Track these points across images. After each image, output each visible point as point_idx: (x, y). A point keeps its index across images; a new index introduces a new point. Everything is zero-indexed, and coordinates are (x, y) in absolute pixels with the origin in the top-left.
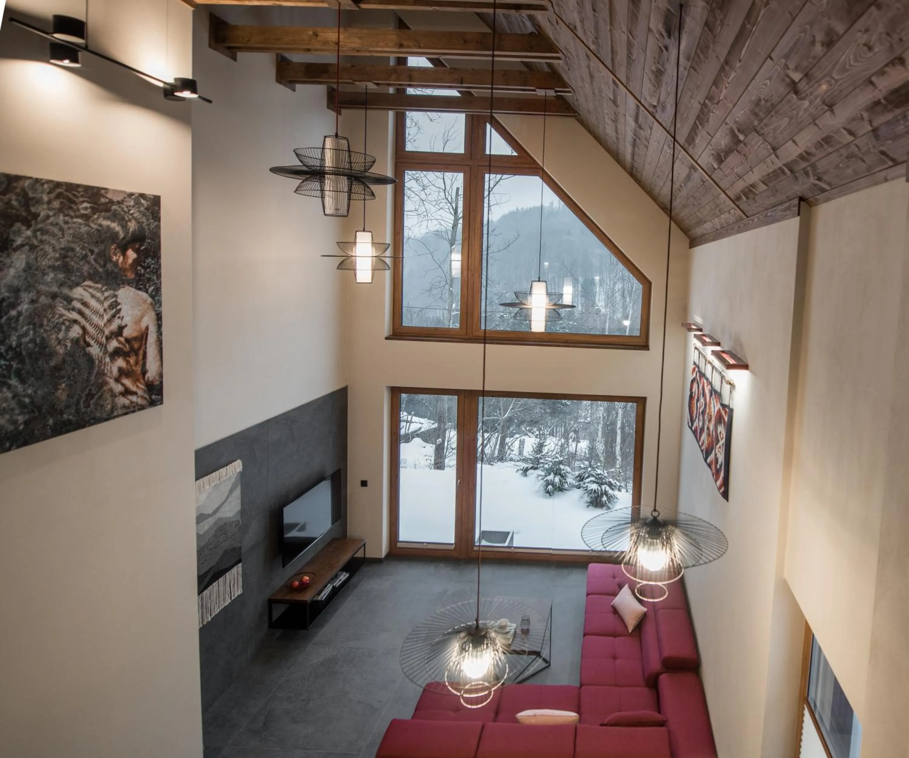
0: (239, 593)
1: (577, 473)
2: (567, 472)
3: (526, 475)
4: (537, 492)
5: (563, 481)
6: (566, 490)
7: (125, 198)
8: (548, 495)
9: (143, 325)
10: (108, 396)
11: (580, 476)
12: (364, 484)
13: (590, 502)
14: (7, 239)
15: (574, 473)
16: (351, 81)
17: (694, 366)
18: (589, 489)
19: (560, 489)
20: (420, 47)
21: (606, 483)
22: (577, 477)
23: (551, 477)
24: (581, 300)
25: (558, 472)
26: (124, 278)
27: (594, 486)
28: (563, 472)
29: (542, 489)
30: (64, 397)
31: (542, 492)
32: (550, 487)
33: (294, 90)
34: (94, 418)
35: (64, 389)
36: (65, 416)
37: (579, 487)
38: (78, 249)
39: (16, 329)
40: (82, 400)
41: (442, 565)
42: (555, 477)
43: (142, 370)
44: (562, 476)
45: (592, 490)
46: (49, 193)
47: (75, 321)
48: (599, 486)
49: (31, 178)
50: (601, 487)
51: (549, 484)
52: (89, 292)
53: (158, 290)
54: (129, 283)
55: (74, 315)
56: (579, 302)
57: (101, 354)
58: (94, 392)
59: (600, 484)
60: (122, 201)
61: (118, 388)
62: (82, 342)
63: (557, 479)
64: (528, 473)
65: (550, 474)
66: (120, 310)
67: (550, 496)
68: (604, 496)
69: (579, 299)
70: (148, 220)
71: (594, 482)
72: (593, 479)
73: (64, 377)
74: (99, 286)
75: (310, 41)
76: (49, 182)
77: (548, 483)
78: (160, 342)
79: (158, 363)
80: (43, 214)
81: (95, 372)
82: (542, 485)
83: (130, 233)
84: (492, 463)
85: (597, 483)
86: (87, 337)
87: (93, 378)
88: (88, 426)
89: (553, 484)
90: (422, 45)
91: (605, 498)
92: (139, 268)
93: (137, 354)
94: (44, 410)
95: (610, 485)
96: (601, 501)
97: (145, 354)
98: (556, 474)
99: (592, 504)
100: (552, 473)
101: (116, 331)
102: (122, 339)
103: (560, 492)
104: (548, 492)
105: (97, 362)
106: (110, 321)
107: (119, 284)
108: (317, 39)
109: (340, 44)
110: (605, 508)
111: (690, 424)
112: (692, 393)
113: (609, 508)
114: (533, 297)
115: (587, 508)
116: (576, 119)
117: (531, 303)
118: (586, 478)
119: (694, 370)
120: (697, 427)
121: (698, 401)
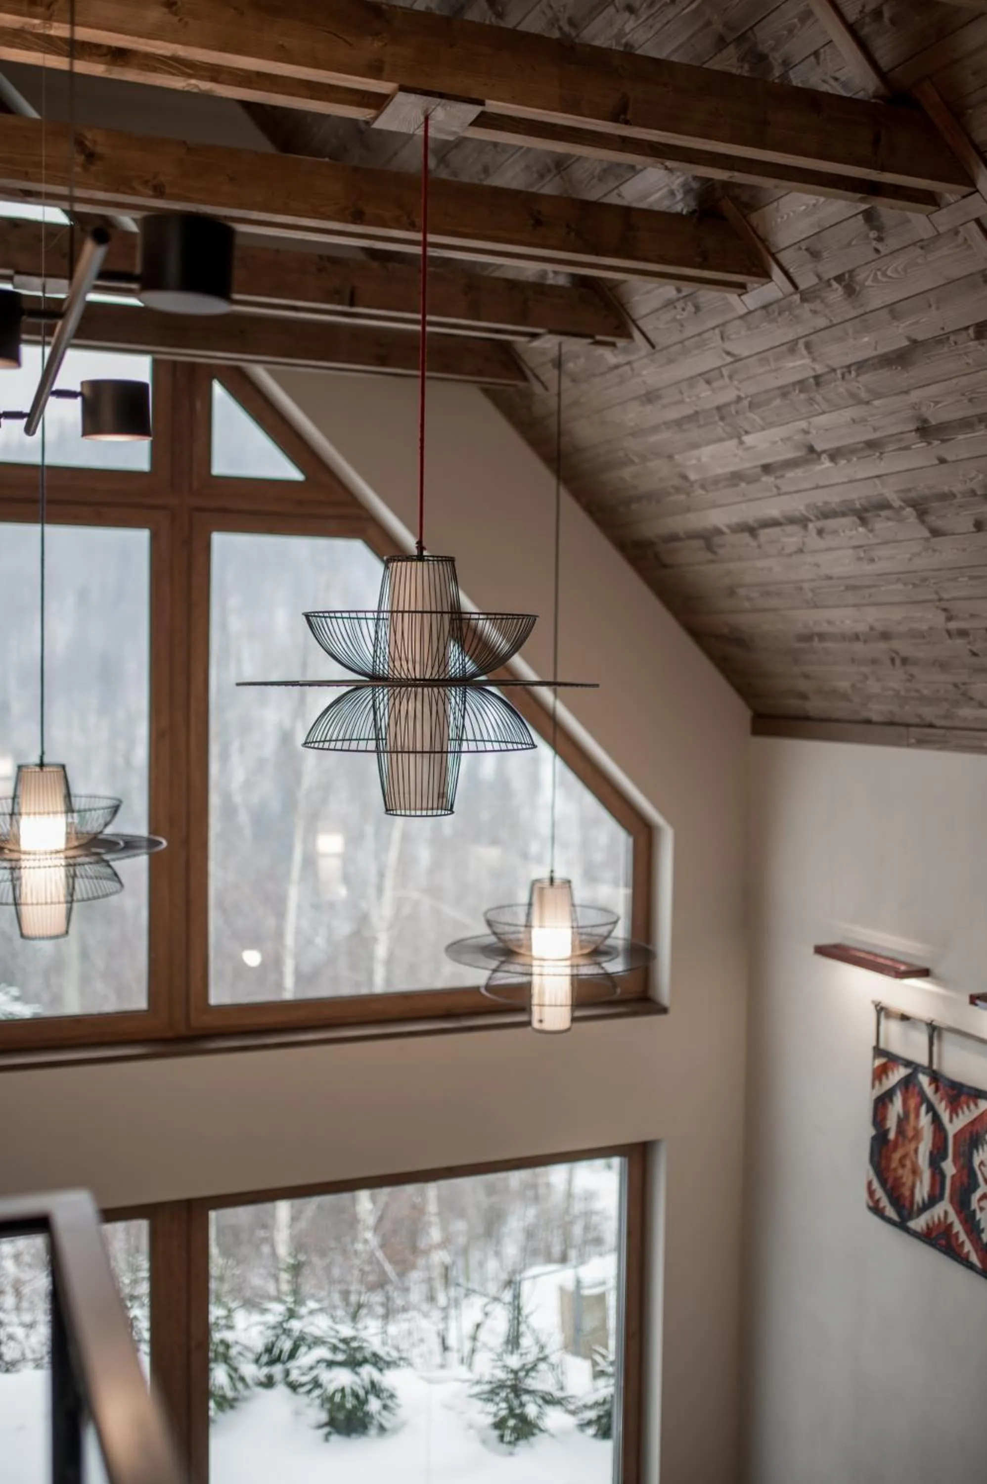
1: (259, 1344)
2: (243, 1348)
6: (244, 1401)
11: (268, 1349)
13: (330, 1425)
17: (883, 1060)
18: (325, 1386)
22: (260, 1356)
25: (220, 1353)
28: (233, 1351)
37: (270, 1383)
44: (231, 1362)
45: (343, 1390)
48: (353, 1370)
50: (357, 1375)
59: (354, 1364)
68: (372, 1398)
71: (331, 1364)
72: (324, 1354)
89: (218, 1394)
91: (373, 1405)
95: (377, 1361)
96: (364, 1415)
99: (334, 1428)
108: (93, 168)
109: (168, 190)
110: (373, 1431)
111: (890, 1212)
112: (886, 1132)
113: (382, 1429)
114: (536, 932)
115: (327, 1445)
116: (486, 391)
117: (530, 948)
118: (292, 1355)
119: (880, 1073)
120: (951, 1225)
121: (944, 1158)
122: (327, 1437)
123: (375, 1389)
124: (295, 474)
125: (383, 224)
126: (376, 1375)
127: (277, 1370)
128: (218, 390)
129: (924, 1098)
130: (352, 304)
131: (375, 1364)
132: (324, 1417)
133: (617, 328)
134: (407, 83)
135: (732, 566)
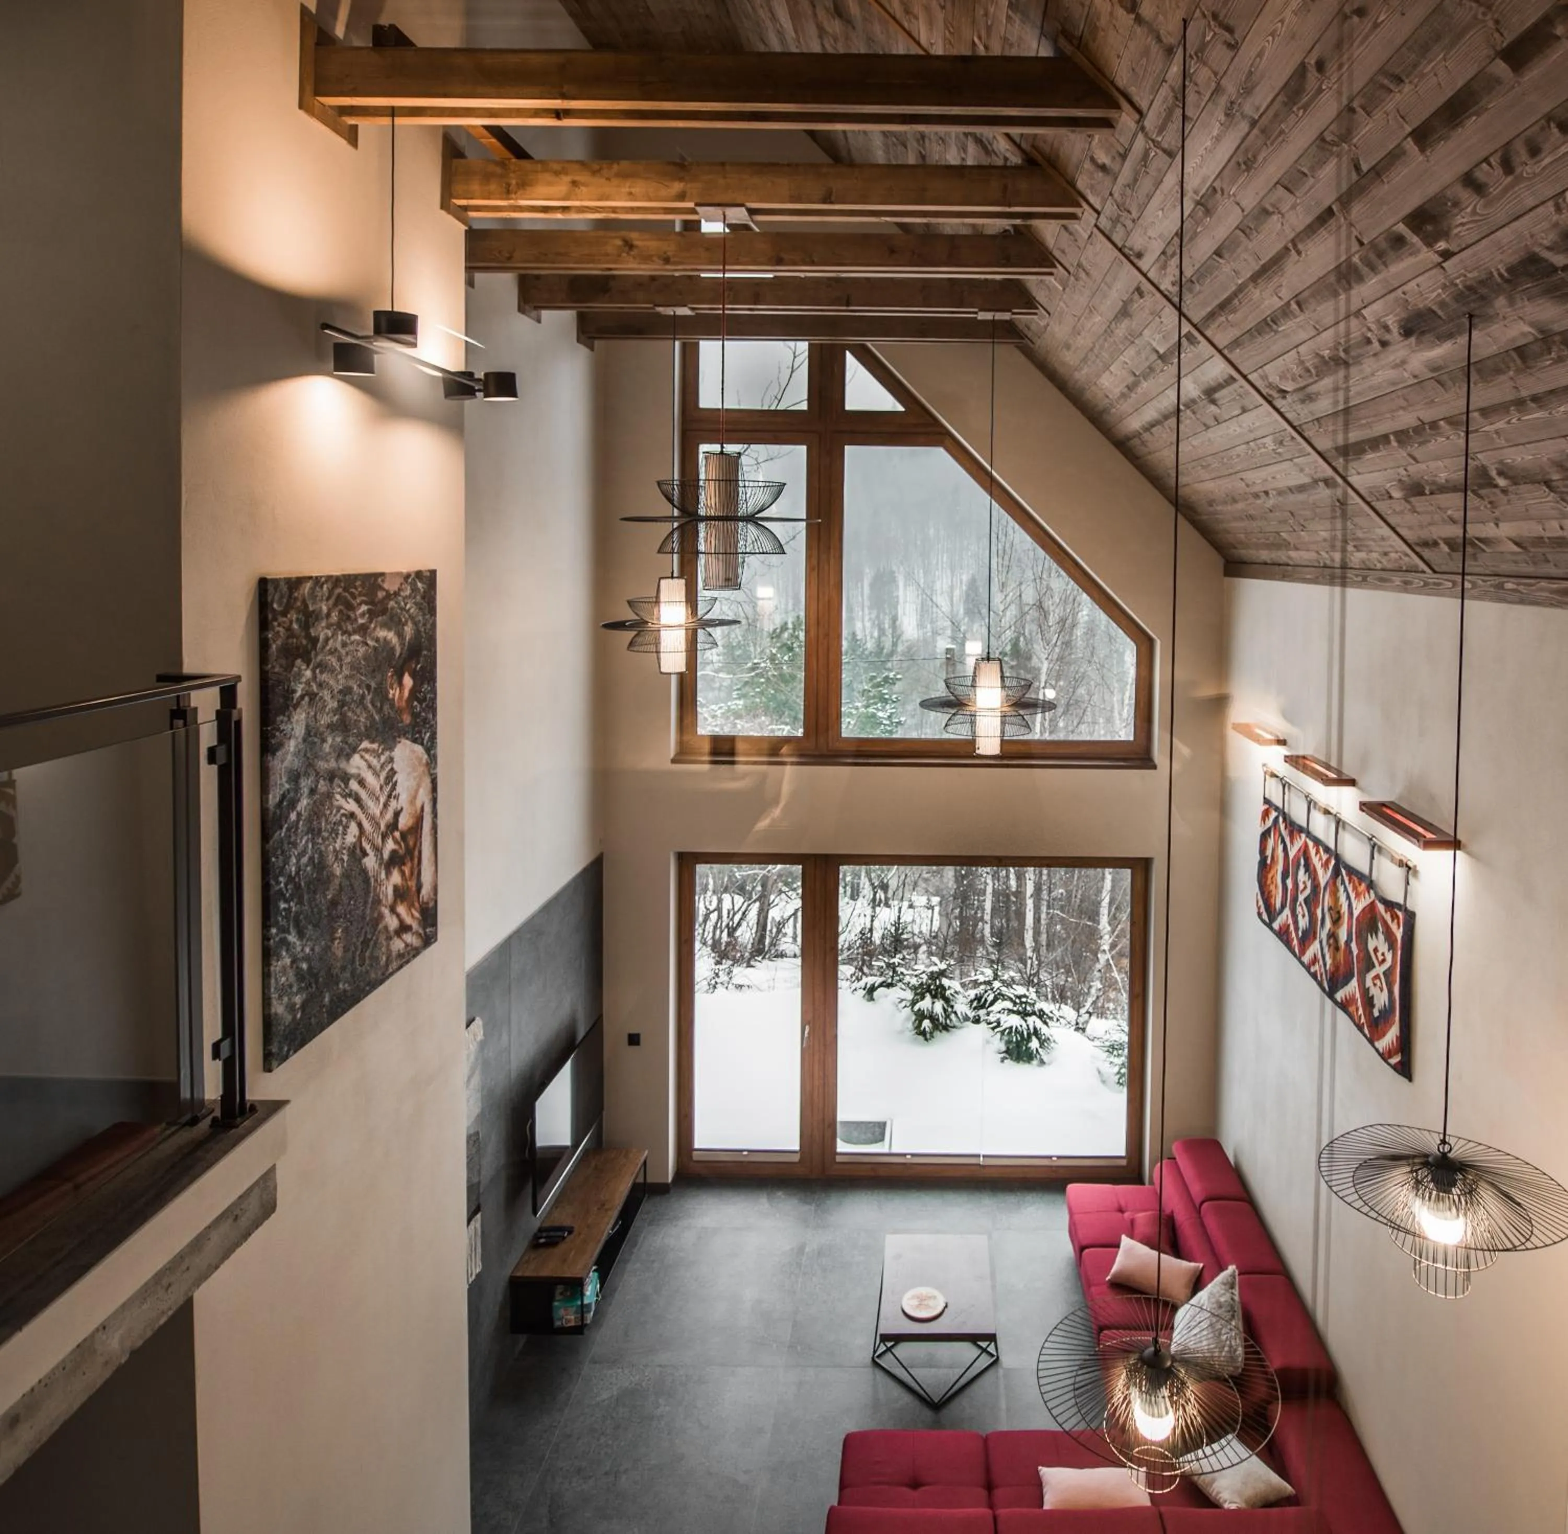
0: (478, 1270)
1: (972, 993)
2: (956, 992)
3: (871, 999)
4: (901, 1032)
5: (950, 1010)
6: (954, 1027)
7: (401, 584)
8: (921, 1038)
9: (418, 804)
10: (382, 938)
11: (978, 998)
12: (634, 1040)
13: (1007, 1052)
14: (288, 690)
15: (966, 994)
16: (651, 306)
17: (1267, 806)
18: (1005, 1025)
19: (942, 1026)
20: (813, 263)
21: (1034, 1013)
22: (972, 1002)
23: (925, 1004)
24: (870, 614)
25: (939, 993)
26: (400, 725)
27: (1014, 1021)
28: (948, 993)
29: (910, 1025)
30: (339, 953)
31: (910, 1033)
32: (926, 1024)
33: (539, 321)
34: (369, 984)
35: (340, 938)
36: (341, 986)
37: (977, 1021)
38: (355, 687)
39: (295, 845)
40: (358, 953)
41: (780, 1194)
42: (933, 1003)
43: (417, 885)
44: (947, 1000)
45: (1011, 1028)
46: (328, 599)
47: (352, 815)
48: (1023, 1018)
49: (311, 578)
50: (1026, 1021)
51: (925, 1017)
52: (366, 761)
53: (433, 737)
54: (403, 733)
55: (351, 806)
56: (867, 618)
57: (376, 867)
58: (369, 936)
59: (1024, 1014)
60: (399, 589)
61: (392, 923)
62: (358, 851)
63: (939, 1007)
64: (876, 994)
65: (923, 998)
66: (396, 782)
67: (926, 1040)
68: (1034, 1038)
69: (866, 611)
70: (424, 615)
71: (1010, 1011)
72: (1008, 1004)
73: (339, 917)
74: (375, 746)
75: (619, 256)
76: (329, 578)
77: (921, 1016)
78: (434, 828)
79: (433, 868)
80: (322, 637)
81: (370, 900)
82: (908, 1019)
83: (407, 644)
84: (752, 963)
85: (1018, 1013)
86: (363, 839)
87: (368, 911)
88: (364, 997)
89: (933, 1018)
90: (816, 260)
91: (1034, 1044)
92: (415, 703)
93: (412, 859)
94: (321, 979)
95: (1041, 1015)
96: (1028, 1049)
97: (420, 853)
98: (934, 997)
99: (1009, 1055)
100: (928, 995)
101: (391, 821)
102: (397, 834)
103: (944, 1032)
104: (923, 1033)
105: (372, 880)
106: (386, 805)
107: (394, 738)
108: (632, 253)
109: (672, 260)
110: (1035, 1062)
111: (1265, 917)
112: (1266, 858)
113: (1042, 1062)
114: (979, 691)
115: (1002, 1064)
116: (1017, 347)
117: (975, 703)
118: (992, 1003)
119: (1266, 814)
120: (1289, 926)
121: (1288, 877)
122: (1003, 1060)
123: (1036, 1032)
124: (900, 408)
125: (795, 264)
126: (1039, 1024)
127: (982, 1012)
128: (849, 357)
129: (1281, 835)
130: (848, 305)
131: (1040, 1017)
132: (1004, 1048)
133: (1027, 303)
134: (698, 201)
135: (1157, 454)
